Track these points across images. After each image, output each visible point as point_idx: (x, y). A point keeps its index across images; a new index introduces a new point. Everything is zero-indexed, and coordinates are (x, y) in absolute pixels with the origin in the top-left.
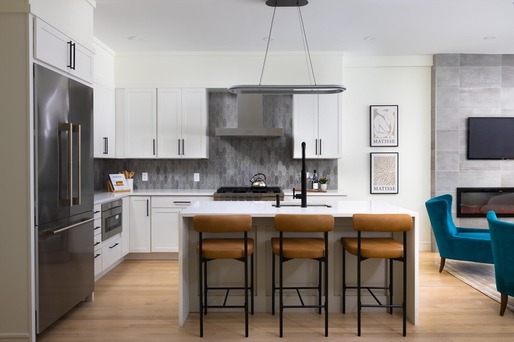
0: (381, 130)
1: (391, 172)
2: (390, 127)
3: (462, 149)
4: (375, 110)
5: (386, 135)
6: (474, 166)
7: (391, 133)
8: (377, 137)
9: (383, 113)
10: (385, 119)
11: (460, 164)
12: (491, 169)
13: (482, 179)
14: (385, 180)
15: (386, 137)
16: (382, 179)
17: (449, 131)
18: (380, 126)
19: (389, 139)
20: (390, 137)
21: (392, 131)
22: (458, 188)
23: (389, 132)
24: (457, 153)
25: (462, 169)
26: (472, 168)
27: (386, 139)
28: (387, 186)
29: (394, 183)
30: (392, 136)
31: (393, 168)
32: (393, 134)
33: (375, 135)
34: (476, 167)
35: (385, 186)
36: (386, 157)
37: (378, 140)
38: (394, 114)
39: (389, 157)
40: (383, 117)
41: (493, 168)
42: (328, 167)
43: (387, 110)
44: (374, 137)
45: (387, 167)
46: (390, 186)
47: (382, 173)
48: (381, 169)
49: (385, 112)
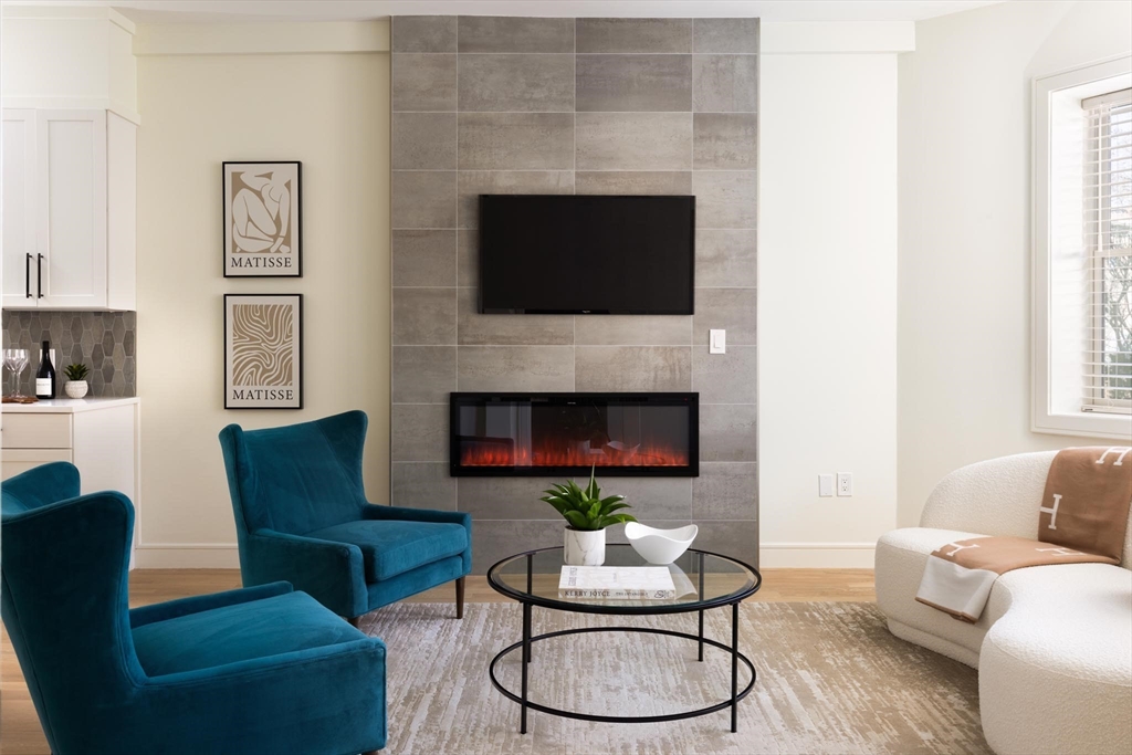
0: (252, 232)
1: (280, 347)
2: (277, 222)
3: (463, 283)
4: (236, 176)
5: (266, 245)
6: (499, 333)
7: (280, 240)
8: (242, 251)
9: (257, 184)
10: (263, 201)
11: (460, 327)
12: (546, 340)
13: (523, 368)
14: (265, 371)
15: (268, 251)
16: (257, 367)
17: (428, 233)
18: (249, 219)
19: (277, 256)
20: (278, 251)
21: (283, 232)
22: (452, 393)
23: (275, 237)
24: (451, 294)
25: (466, 339)
26: (494, 339)
27: (268, 256)
28: (270, 388)
29: (290, 378)
30: (284, 249)
31: (287, 337)
32: (287, 242)
33: (235, 246)
34: (504, 334)
35: (264, 387)
36: (267, 306)
37: (245, 257)
38: (288, 185)
39: (275, 306)
40: (259, 194)
41: (553, 339)
42: (107, 333)
43: (269, 176)
44: (234, 251)
45: (270, 334)
46: (278, 388)
47: (255, 352)
48: (252, 339)
49: (266, 180)
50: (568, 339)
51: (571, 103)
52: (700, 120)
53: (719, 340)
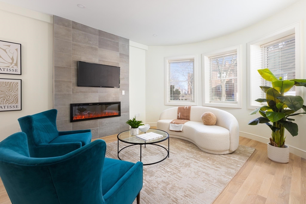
1: (13, 94)
2: (12, 59)
3: (74, 80)
5: (8, 65)
6: (82, 91)
7: (13, 64)
9: (4, 47)
10: (7, 53)
11: (73, 89)
12: (92, 92)
13: (88, 98)
14: (7, 100)
15: (9, 67)
17: (64, 68)
18: (1, 57)
20: (12, 67)
21: (15, 62)
22: (71, 104)
23: (12, 63)
24: (70, 82)
25: (74, 92)
26: (81, 92)
27: (8, 68)
28: (9, 105)
29: (17, 102)
31: (16, 91)
32: (16, 65)
34: (83, 91)
35: (7, 105)
36: (9, 82)
38: (16, 49)
39: (11, 82)
40: (5, 50)
41: (94, 92)
43: (9, 46)
45: (9, 90)
46: (12, 105)
47: (3, 95)
49: (8, 47)
50: (97, 92)
51: (97, 46)
52: (120, 54)
53: (123, 92)
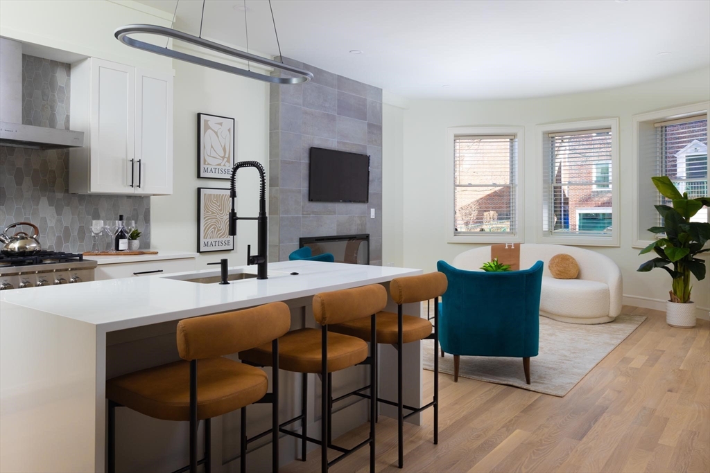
0: (213, 154)
1: (225, 217)
2: (224, 149)
3: (304, 187)
4: (206, 121)
5: (219, 162)
7: (226, 159)
8: (208, 164)
9: (216, 127)
10: (218, 137)
11: (303, 207)
14: (218, 230)
15: (220, 165)
16: (214, 228)
17: (292, 162)
18: (212, 147)
19: (224, 168)
20: (224, 165)
21: (227, 156)
22: (300, 238)
23: (223, 158)
24: (299, 192)
25: (305, 213)
26: (313, 212)
27: (220, 167)
28: (220, 240)
30: (227, 164)
31: (228, 211)
32: (228, 161)
33: (205, 161)
34: (317, 210)
35: (218, 240)
36: (220, 195)
37: (210, 167)
38: (229, 130)
39: (223, 195)
40: (216, 133)
41: (330, 213)
43: (221, 124)
44: (205, 164)
45: (221, 210)
46: (224, 240)
47: (214, 220)
48: (213, 213)
49: (219, 126)
50: (334, 213)
51: (336, 110)
52: (370, 125)
53: (373, 211)
